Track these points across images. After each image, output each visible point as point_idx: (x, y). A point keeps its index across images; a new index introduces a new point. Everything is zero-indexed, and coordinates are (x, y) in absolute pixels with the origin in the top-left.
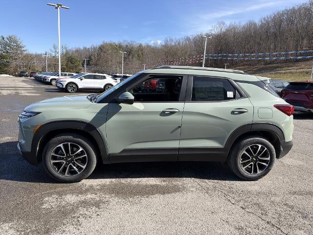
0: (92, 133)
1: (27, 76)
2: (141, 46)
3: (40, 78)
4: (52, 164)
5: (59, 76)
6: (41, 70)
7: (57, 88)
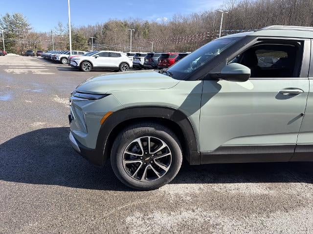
0: (182, 124)
1: (33, 55)
2: (147, 23)
3: (50, 57)
4: (124, 165)
5: (69, 54)
6: (47, 49)
7: (70, 67)
